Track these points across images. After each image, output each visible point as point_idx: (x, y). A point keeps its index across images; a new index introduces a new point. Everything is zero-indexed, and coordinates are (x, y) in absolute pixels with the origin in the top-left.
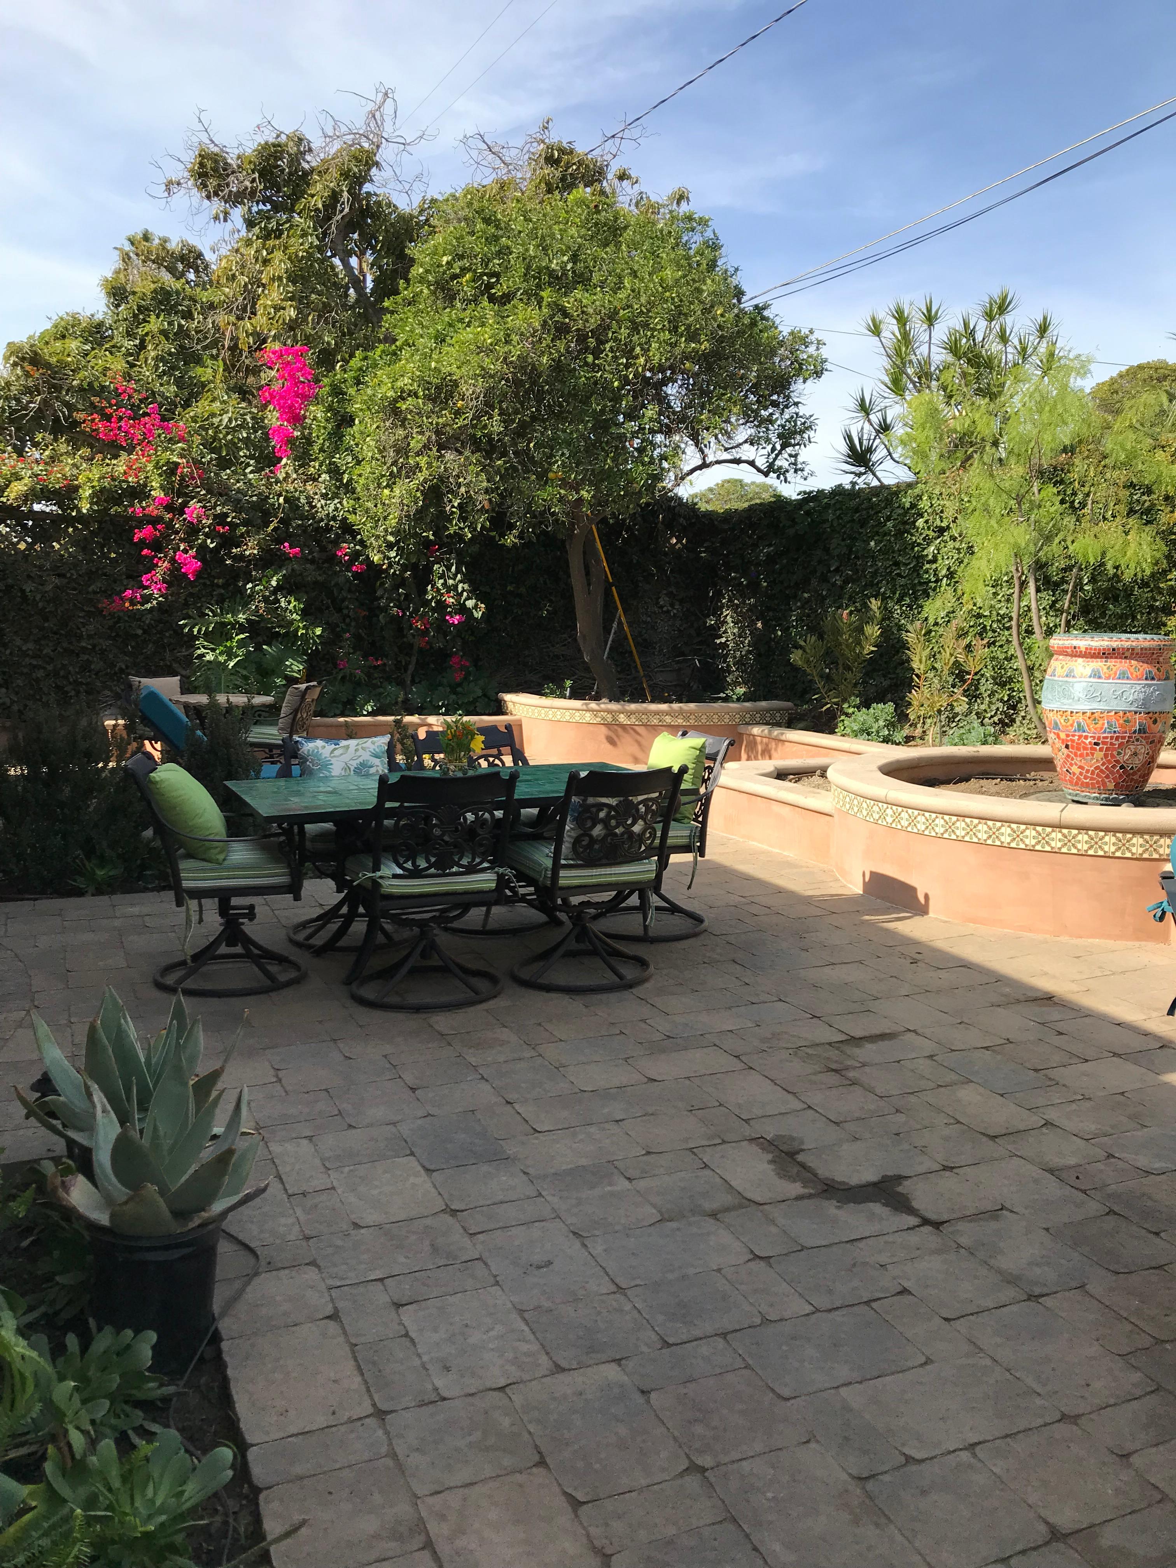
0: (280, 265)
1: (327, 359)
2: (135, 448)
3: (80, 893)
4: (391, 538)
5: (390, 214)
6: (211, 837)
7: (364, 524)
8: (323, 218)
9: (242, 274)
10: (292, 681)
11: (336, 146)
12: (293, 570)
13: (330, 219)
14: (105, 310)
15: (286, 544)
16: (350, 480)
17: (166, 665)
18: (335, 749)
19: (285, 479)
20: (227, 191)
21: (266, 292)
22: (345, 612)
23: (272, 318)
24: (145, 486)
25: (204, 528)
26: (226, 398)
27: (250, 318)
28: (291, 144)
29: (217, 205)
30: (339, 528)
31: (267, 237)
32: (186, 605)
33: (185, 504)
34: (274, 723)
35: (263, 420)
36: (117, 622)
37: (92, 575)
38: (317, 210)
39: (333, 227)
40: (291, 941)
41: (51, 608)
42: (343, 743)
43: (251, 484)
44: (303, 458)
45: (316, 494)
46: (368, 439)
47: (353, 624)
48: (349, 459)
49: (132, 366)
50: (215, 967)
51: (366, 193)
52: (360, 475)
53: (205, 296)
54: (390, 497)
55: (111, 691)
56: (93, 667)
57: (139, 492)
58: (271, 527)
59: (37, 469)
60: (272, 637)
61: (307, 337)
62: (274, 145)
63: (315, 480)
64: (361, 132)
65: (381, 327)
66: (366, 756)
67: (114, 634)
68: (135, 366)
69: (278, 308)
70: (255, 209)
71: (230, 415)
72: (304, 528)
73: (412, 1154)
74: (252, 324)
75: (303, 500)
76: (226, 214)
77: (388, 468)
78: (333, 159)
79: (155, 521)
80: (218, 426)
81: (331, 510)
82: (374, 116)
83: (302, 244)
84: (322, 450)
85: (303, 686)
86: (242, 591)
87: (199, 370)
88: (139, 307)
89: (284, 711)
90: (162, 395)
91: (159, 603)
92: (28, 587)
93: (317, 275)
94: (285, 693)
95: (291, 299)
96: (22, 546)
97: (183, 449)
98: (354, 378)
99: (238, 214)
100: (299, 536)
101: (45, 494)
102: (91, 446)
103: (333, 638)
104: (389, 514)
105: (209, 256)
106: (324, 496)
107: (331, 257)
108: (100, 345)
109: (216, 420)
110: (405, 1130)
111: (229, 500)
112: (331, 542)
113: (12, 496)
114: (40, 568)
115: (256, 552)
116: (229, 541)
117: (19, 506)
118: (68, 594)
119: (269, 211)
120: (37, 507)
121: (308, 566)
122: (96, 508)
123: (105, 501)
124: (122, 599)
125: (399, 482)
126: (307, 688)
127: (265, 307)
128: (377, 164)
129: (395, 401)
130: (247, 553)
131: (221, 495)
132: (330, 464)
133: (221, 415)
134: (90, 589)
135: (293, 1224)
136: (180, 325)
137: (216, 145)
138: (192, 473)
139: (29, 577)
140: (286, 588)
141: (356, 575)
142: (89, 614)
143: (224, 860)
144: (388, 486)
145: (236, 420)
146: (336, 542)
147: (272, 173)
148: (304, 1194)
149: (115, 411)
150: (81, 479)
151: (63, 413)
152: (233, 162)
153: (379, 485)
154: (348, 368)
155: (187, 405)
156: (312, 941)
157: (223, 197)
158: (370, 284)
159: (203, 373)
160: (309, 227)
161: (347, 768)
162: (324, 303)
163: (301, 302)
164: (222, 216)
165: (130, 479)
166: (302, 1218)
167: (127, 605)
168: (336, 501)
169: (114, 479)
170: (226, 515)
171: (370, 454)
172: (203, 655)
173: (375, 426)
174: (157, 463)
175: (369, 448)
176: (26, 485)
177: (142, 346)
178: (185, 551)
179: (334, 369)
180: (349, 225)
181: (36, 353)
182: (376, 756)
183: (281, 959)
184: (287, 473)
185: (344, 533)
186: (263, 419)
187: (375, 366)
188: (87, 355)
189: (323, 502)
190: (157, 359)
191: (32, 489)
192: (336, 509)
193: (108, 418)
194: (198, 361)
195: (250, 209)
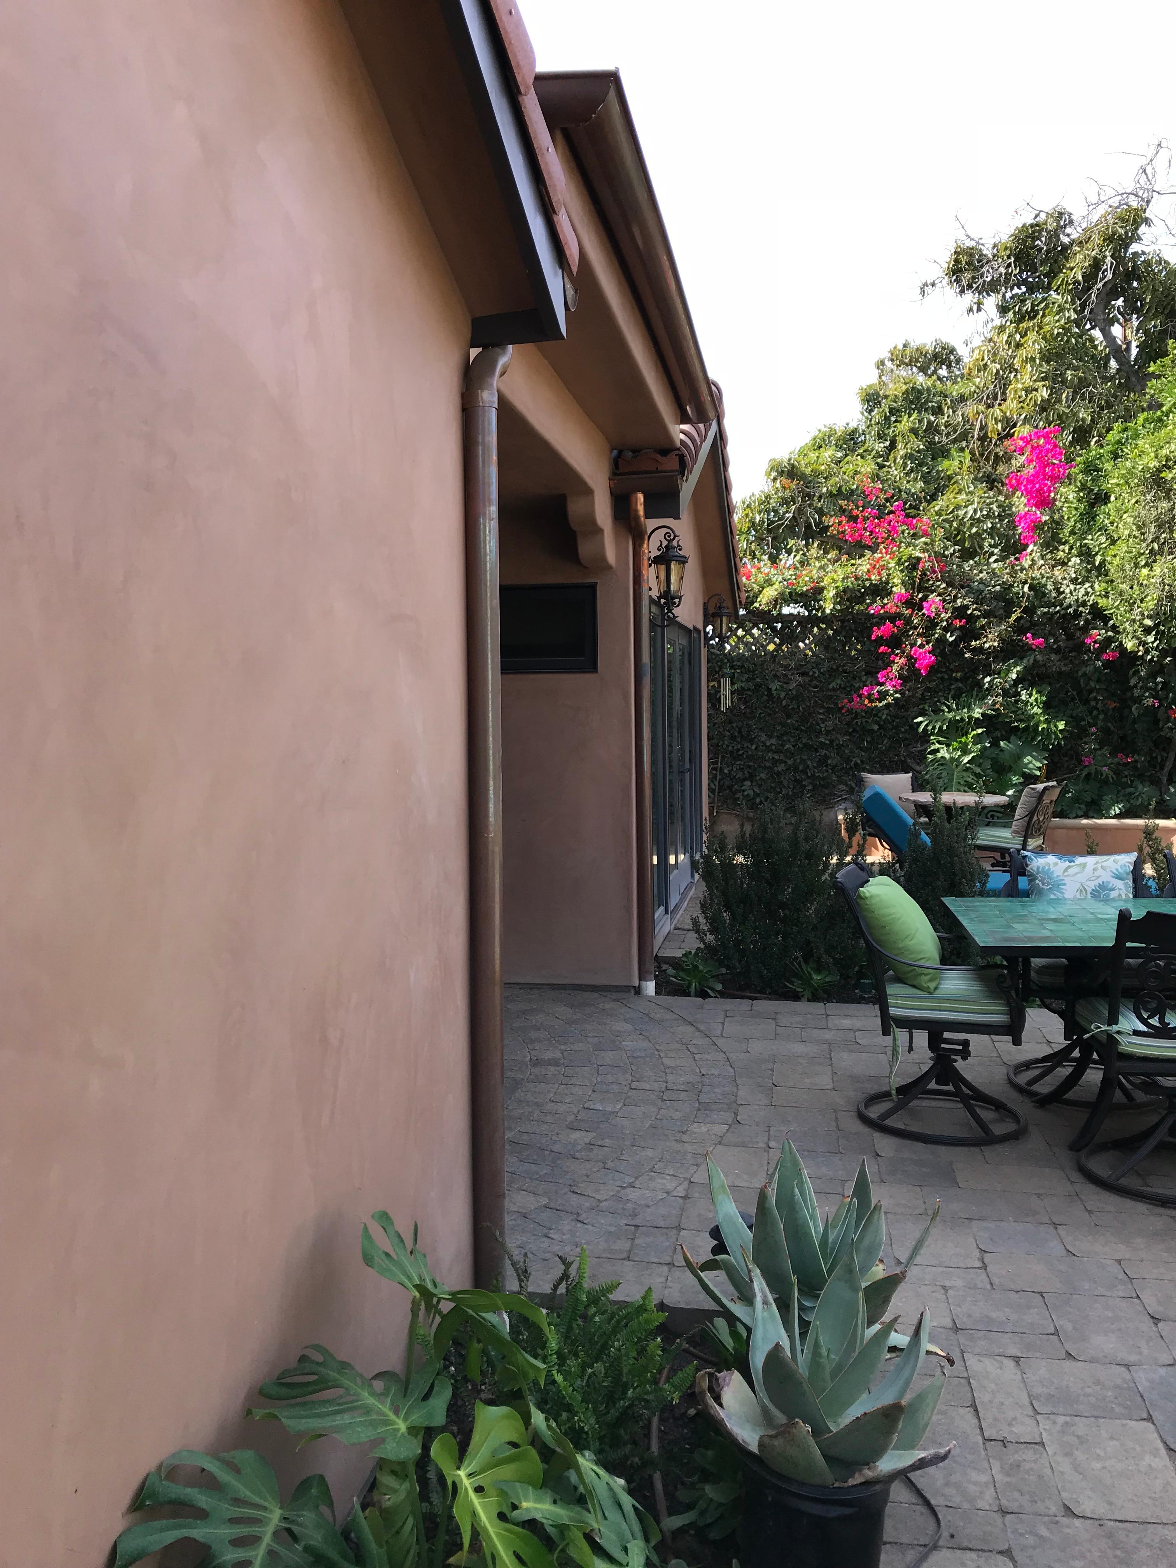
0: (1033, 344)
1: (1082, 436)
2: (878, 546)
3: (796, 997)
4: (1148, 622)
5: (1160, 271)
6: (921, 963)
7: (1117, 608)
8: (1081, 291)
9: (994, 361)
10: (1030, 779)
11: (1101, 210)
12: (1035, 660)
13: (1089, 288)
14: (860, 417)
15: (1029, 635)
16: (1103, 563)
17: (901, 761)
18: (1069, 867)
19: (1031, 566)
20: (981, 281)
21: (1019, 376)
22: (1093, 703)
23: (1023, 402)
24: (887, 583)
25: (942, 621)
26: (972, 488)
27: (1000, 405)
28: (1050, 220)
29: (969, 298)
30: (1089, 613)
31: (1021, 320)
32: (923, 699)
33: (925, 598)
34: (1007, 826)
35: (1010, 509)
36: (856, 717)
37: (832, 673)
38: (1077, 282)
39: (1093, 297)
40: (1011, 1083)
41: (794, 705)
42: (1080, 860)
43: (994, 574)
44: (1052, 543)
45: (1065, 579)
46: (1125, 516)
47: (1101, 717)
48: (1103, 539)
49: (881, 467)
50: (925, 1103)
51: (1132, 254)
52: (1115, 556)
53: (955, 391)
54: (1149, 577)
55: (846, 785)
56: (829, 762)
57: (881, 590)
58: (1014, 617)
59: (788, 574)
60: (1010, 732)
61: (1060, 417)
62: (1032, 226)
63: (1064, 564)
64: (1129, 191)
65: (1144, 395)
66: (1106, 877)
67: (850, 730)
68: (884, 466)
69: (1028, 390)
70: (1009, 295)
71: (975, 506)
72: (1049, 617)
73: (1150, 1419)
74: (1001, 410)
75: (1050, 587)
76: (979, 304)
77: (1148, 545)
78: (1096, 225)
79: (894, 618)
80: (963, 518)
81: (1080, 595)
82: (1144, 171)
83: (1058, 321)
84: (1072, 533)
85: (1040, 787)
86: (980, 684)
87: (946, 463)
88: (891, 410)
89: (1019, 812)
90: (908, 492)
91: (896, 699)
92: (774, 686)
93: (1074, 350)
94: (1022, 791)
95: (1043, 379)
96: (771, 647)
97: (926, 544)
98: (1112, 452)
99: (991, 302)
100: (1045, 624)
101: (793, 597)
102: (840, 549)
103: (1076, 733)
104: (1147, 595)
105: (962, 351)
106: (1074, 581)
107: (1089, 330)
108: (853, 451)
109: (961, 513)
110: (1143, 1378)
111: (971, 590)
112: (1080, 629)
113: (764, 602)
114: (786, 667)
115: (996, 644)
116: (970, 633)
117: (770, 611)
118: (809, 691)
119: (1025, 293)
120: (786, 610)
121: (1053, 657)
122: (838, 607)
123: (848, 600)
124: (860, 696)
125: (1161, 560)
126: (1045, 789)
127: (1016, 391)
128: (1147, 221)
129: (1159, 470)
130: (987, 646)
131: (963, 587)
132: (1081, 546)
133: (965, 507)
134: (831, 687)
135: (986, 1484)
136: (929, 422)
137: (973, 239)
138: (933, 567)
139: (775, 676)
140: (1027, 680)
141: (1107, 664)
142: (829, 711)
143: (936, 988)
144: (1147, 565)
145: (981, 510)
146: (1085, 629)
147: (1028, 255)
148: (1004, 1442)
149: (862, 511)
150: (826, 581)
151: (815, 519)
152: (988, 252)
153: (1136, 565)
154: (1104, 442)
155: (934, 498)
156: (1036, 1088)
157: (977, 288)
158: (1134, 351)
159: (948, 466)
160: (1066, 302)
161: (1082, 890)
162: (1080, 378)
163: (1054, 381)
164: (975, 308)
165: (873, 577)
166: (999, 1477)
167: (866, 702)
168: (1087, 585)
169: (857, 579)
170: (967, 607)
171: (1127, 532)
172: (938, 750)
173: (1133, 501)
174: (900, 559)
175: (1125, 527)
176: (776, 590)
177: (893, 446)
178: (922, 646)
179: (1089, 445)
180: (1112, 292)
181: (793, 466)
182: (1119, 877)
183: (998, 1105)
184: (1033, 560)
185: (1094, 619)
186: (1011, 506)
187: (1136, 436)
188: (840, 462)
189: (1072, 587)
190: (906, 457)
191: (782, 594)
192: (1087, 593)
193: (853, 519)
194: (945, 453)
195: (1004, 296)
